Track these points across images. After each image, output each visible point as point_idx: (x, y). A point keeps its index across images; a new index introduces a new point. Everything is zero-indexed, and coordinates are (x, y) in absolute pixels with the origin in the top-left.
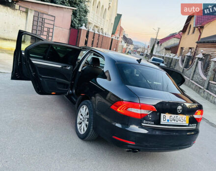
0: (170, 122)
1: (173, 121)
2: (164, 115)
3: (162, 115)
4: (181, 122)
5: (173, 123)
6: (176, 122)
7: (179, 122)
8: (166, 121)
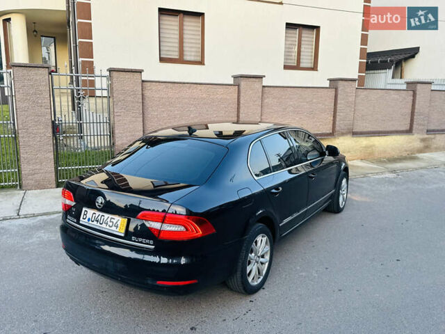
0: (90, 222)
1: (95, 223)
2: (87, 210)
3: (84, 209)
4: (108, 227)
5: (95, 224)
6: (99, 224)
7: (104, 225)
8: (86, 220)
